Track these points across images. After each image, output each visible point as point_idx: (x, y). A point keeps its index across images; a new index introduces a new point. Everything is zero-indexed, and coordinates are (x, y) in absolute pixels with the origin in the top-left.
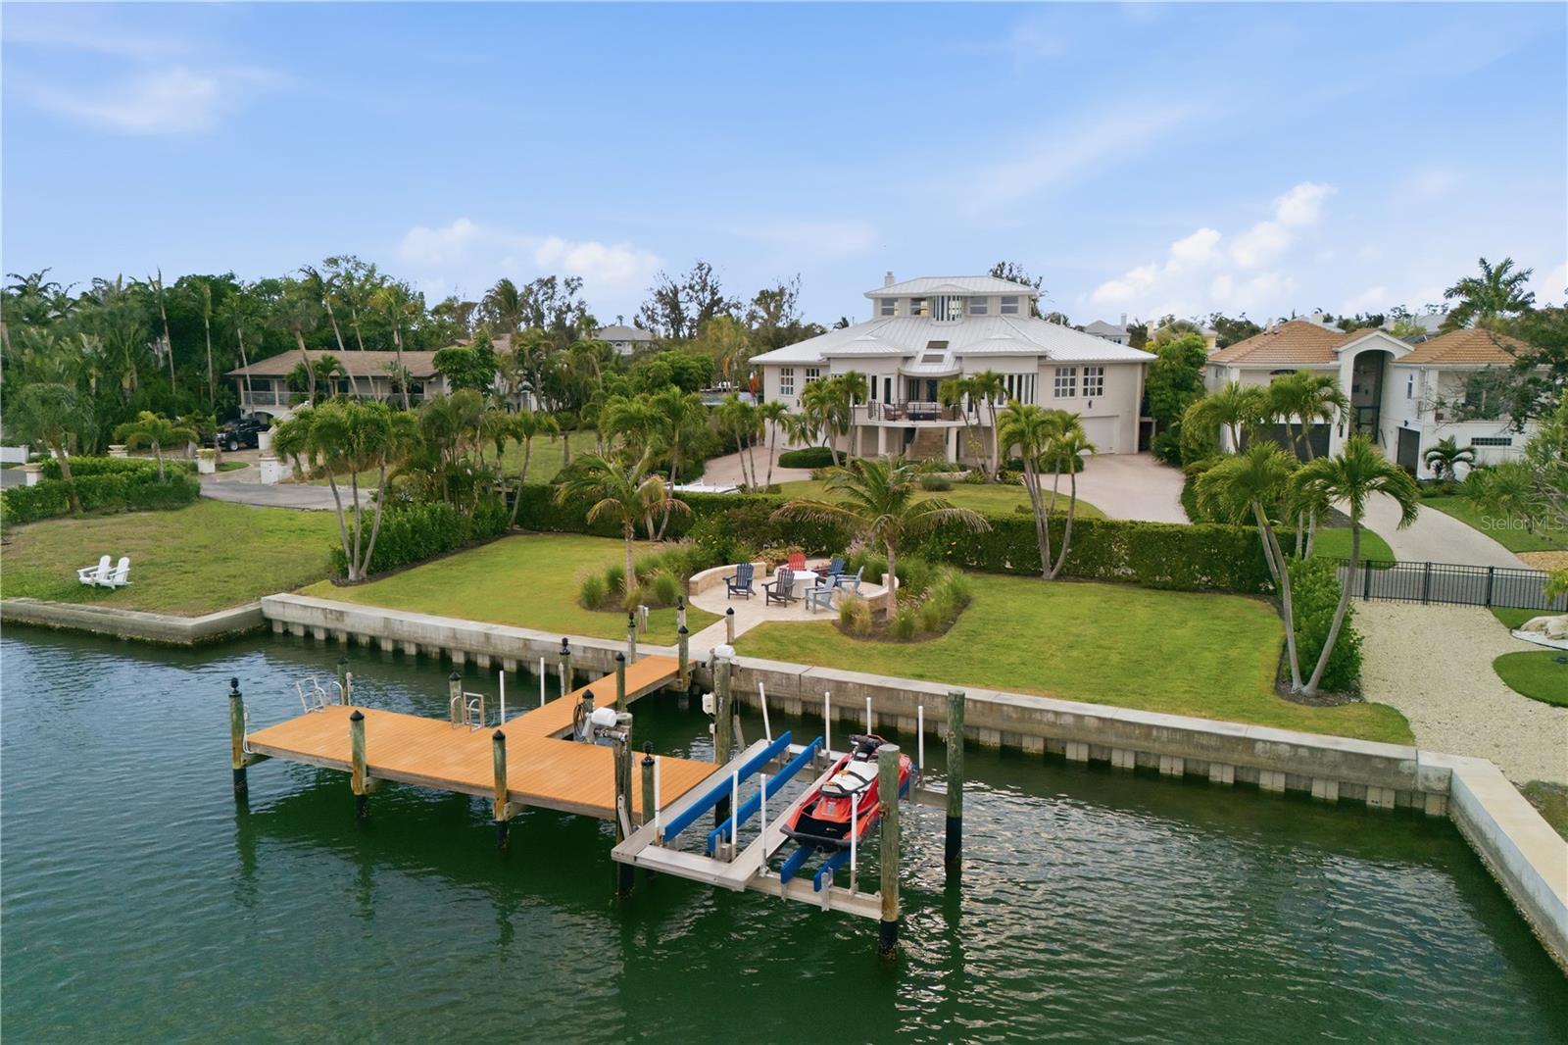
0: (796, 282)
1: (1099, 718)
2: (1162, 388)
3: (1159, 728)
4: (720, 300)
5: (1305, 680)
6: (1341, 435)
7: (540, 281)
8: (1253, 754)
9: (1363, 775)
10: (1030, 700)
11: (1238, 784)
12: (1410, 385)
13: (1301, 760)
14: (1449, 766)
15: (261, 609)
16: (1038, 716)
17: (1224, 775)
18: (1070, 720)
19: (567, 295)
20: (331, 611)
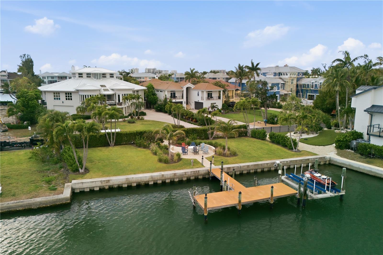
6: (185, 103)
12: (198, 94)
15: (72, 187)
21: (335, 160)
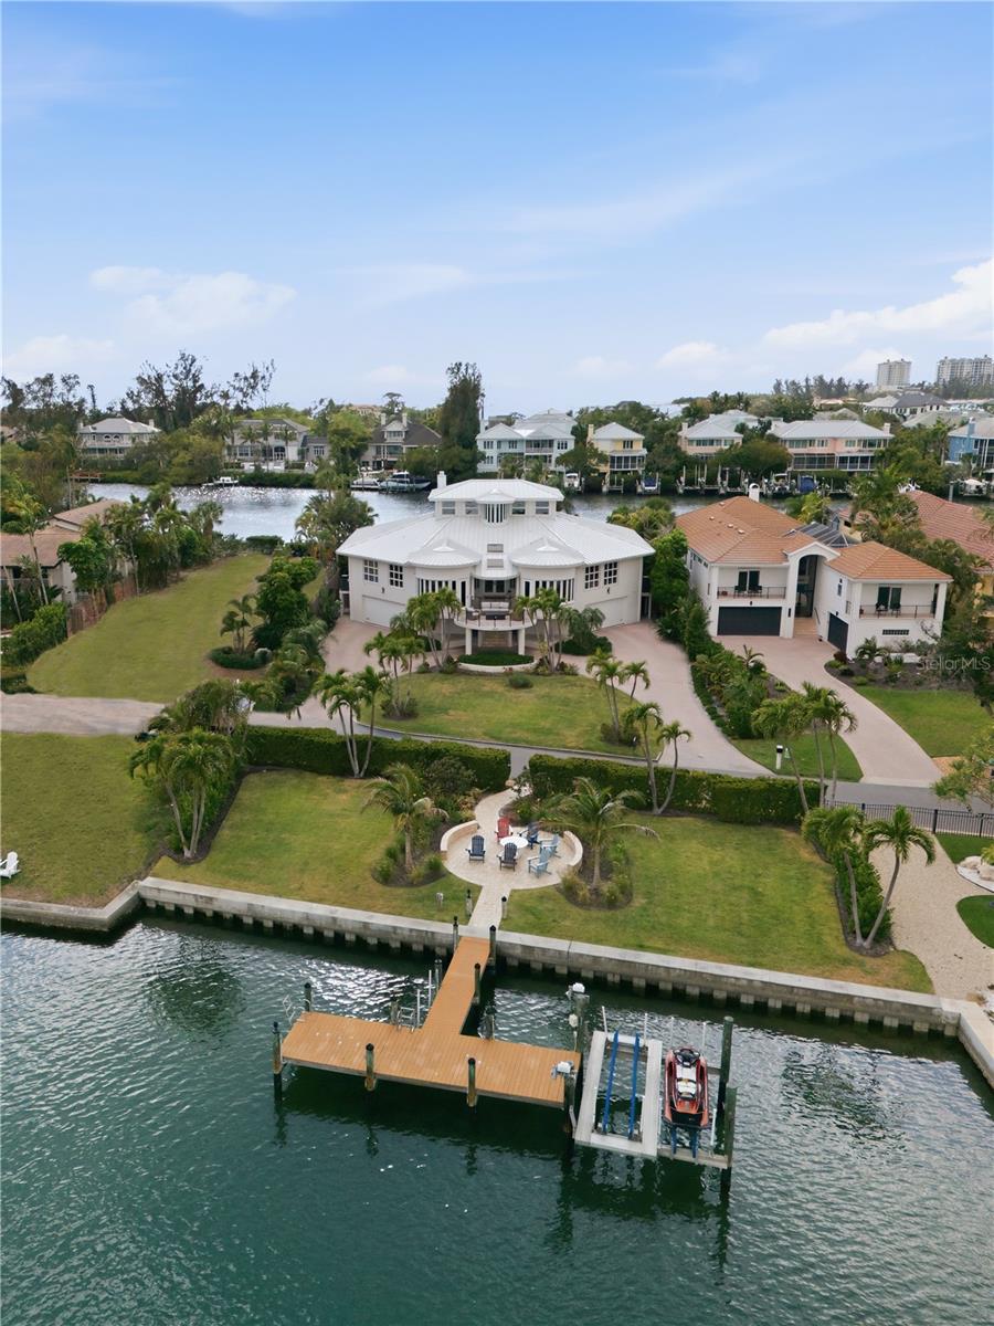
0: (270, 369)
1: (762, 982)
2: (660, 578)
3: (798, 988)
4: (202, 386)
5: (865, 937)
6: (789, 615)
7: (37, 380)
8: (852, 1003)
9: (913, 1015)
10: (716, 967)
11: (842, 1017)
12: (840, 587)
13: (879, 1007)
14: (958, 1011)
15: (138, 895)
16: (725, 980)
17: (833, 1013)
18: (745, 982)
19: (65, 391)
20: (201, 897)
21: (968, 1033)
